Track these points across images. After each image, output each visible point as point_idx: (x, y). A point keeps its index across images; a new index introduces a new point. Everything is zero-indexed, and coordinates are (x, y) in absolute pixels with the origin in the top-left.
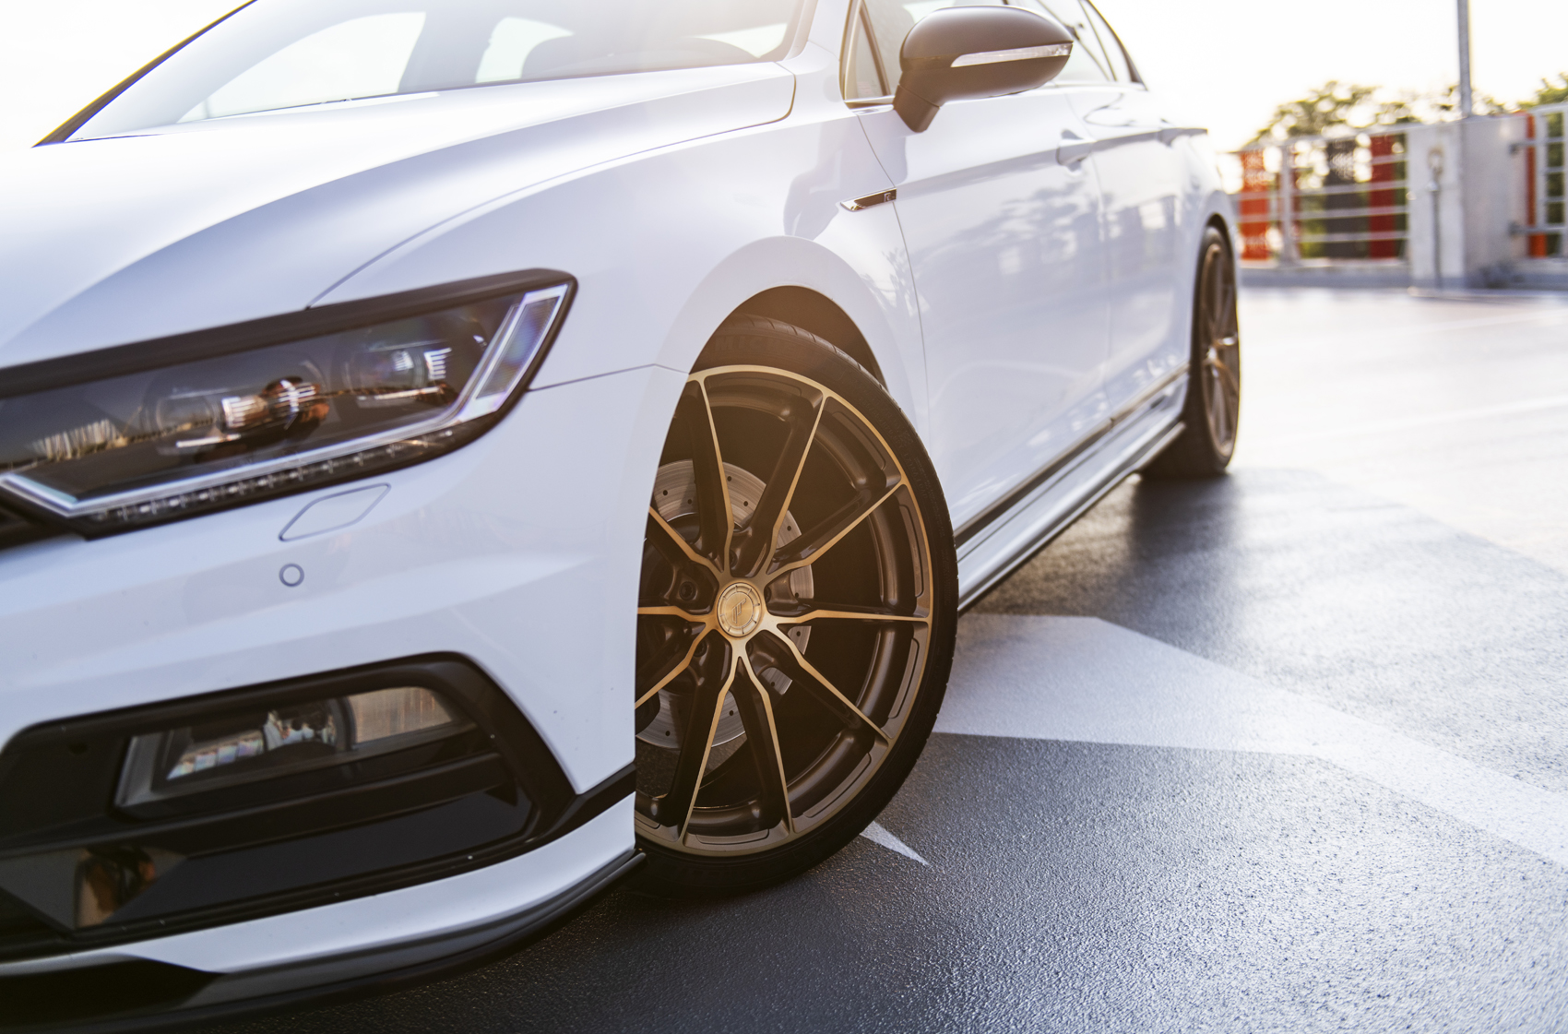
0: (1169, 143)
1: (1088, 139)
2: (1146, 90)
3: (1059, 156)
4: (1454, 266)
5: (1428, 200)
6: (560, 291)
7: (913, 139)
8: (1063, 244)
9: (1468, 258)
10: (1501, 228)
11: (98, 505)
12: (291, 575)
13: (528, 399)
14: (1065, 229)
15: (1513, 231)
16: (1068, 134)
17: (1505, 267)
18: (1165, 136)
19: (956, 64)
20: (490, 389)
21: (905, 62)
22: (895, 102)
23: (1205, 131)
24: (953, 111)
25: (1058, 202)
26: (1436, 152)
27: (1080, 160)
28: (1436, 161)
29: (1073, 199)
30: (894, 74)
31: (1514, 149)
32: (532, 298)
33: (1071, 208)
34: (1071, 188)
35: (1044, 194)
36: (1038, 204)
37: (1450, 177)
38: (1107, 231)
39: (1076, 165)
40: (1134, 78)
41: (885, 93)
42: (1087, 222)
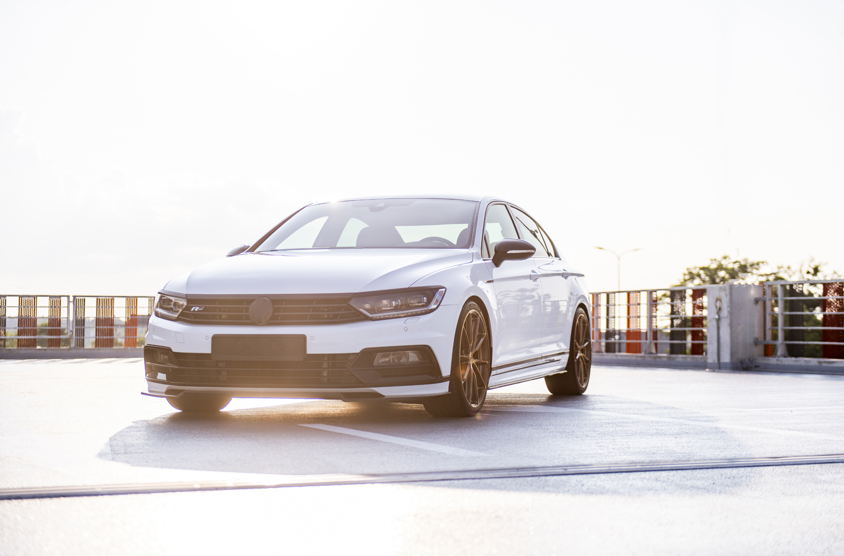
0: (566, 278)
1: (539, 273)
2: (560, 259)
3: (530, 277)
4: (726, 358)
5: (715, 323)
6: (444, 290)
7: (495, 269)
8: (528, 310)
9: (732, 354)
10: (750, 340)
11: (374, 316)
12: (406, 329)
13: (440, 307)
14: (529, 304)
15: (756, 343)
16: (533, 271)
17: (751, 360)
18: (565, 275)
19: (508, 252)
20: (435, 304)
21: (495, 251)
22: (493, 260)
23: (583, 275)
24: (506, 263)
25: (528, 294)
26: (719, 299)
27: (536, 279)
28: (718, 304)
29: (534, 294)
30: (493, 253)
31: (757, 301)
32: (440, 290)
33: (533, 297)
34: (533, 290)
35: (522, 290)
36: (519, 293)
37: (725, 313)
38: (545, 309)
39: (535, 280)
40: (556, 255)
41: (489, 257)
42: (538, 303)
